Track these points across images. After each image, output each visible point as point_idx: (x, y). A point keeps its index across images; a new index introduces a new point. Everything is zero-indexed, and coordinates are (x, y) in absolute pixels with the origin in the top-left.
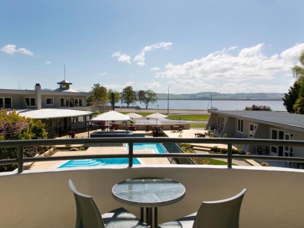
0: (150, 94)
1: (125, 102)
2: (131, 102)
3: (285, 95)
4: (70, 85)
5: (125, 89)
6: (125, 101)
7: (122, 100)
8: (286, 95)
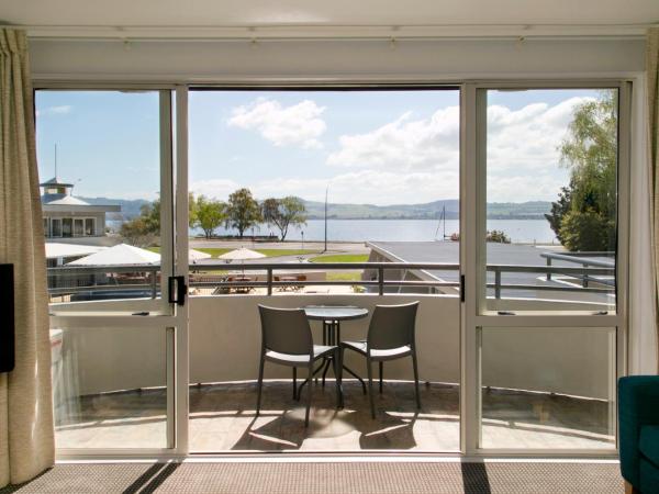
0: (291, 206)
1: (234, 226)
2: (248, 225)
3: (551, 207)
4: (68, 190)
5: (235, 196)
6: (233, 222)
7: (227, 221)
8: (555, 206)
